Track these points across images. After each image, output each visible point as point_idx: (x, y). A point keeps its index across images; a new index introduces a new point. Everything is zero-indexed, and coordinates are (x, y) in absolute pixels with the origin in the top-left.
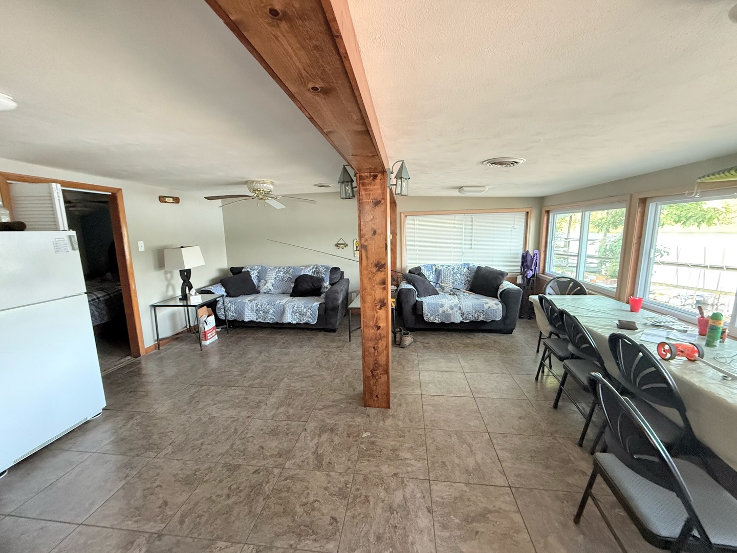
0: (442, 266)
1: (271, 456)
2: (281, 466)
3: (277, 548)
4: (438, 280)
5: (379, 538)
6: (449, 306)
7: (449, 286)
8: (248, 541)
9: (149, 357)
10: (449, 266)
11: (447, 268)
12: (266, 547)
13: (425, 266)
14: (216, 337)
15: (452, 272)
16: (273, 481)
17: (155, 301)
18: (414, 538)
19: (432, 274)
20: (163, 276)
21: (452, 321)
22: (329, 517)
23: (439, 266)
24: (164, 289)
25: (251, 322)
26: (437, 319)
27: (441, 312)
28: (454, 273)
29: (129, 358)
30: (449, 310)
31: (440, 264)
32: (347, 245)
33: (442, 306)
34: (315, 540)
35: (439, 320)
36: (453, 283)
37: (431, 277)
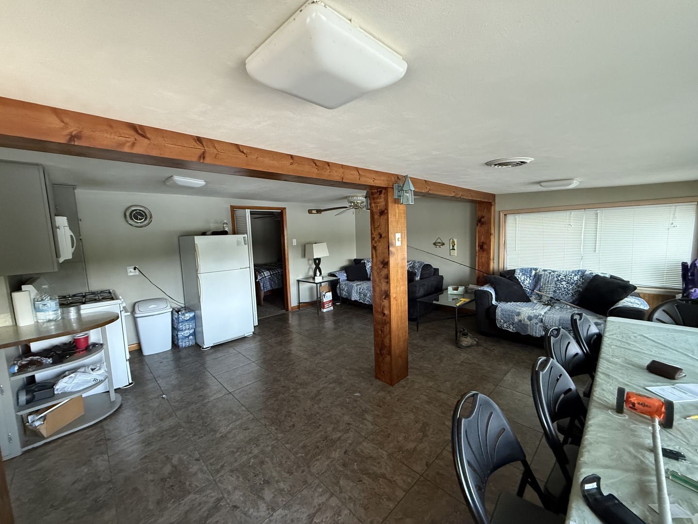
0: (544, 271)
1: (297, 383)
2: (296, 389)
3: (260, 422)
4: (535, 286)
5: (304, 447)
6: (527, 315)
7: (548, 294)
8: (253, 413)
9: (293, 313)
10: (554, 272)
11: (550, 273)
12: (257, 419)
13: (522, 270)
14: (332, 308)
15: (556, 279)
16: (287, 394)
17: (300, 278)
18: (321, 458)
19: (528, 279)
20: (306, 262)
21: (529, 333)
22: (292, 424)
23: (541, 271)
24: (307, 270)
25: (356, 301)
26: (512, 327)
27: (516, 320)
28: (558, 280)
29: (284, 310)
30: (526, 320)
31: (543, 269)
32: (443, 244)
33: (519, 314)
34: (277, 429)
35: (514, 329)
36: (555, 292)
37: (526, 282)
